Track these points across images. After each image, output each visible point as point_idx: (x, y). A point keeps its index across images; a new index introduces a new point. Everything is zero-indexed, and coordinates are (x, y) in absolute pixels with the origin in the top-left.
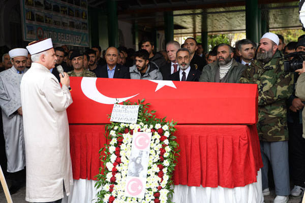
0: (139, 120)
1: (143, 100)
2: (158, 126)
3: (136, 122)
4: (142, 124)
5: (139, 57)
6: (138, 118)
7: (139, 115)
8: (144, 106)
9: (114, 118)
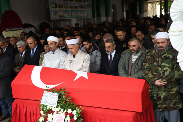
0: (58, 104)
1: (64, 88)
2: (70, 111)
3: (56, 105)
4: (59, 108)
5: (86, 42)
6: (58, 103)
7: (58, 100)
8: (64, 93)
9: (43, 102)
